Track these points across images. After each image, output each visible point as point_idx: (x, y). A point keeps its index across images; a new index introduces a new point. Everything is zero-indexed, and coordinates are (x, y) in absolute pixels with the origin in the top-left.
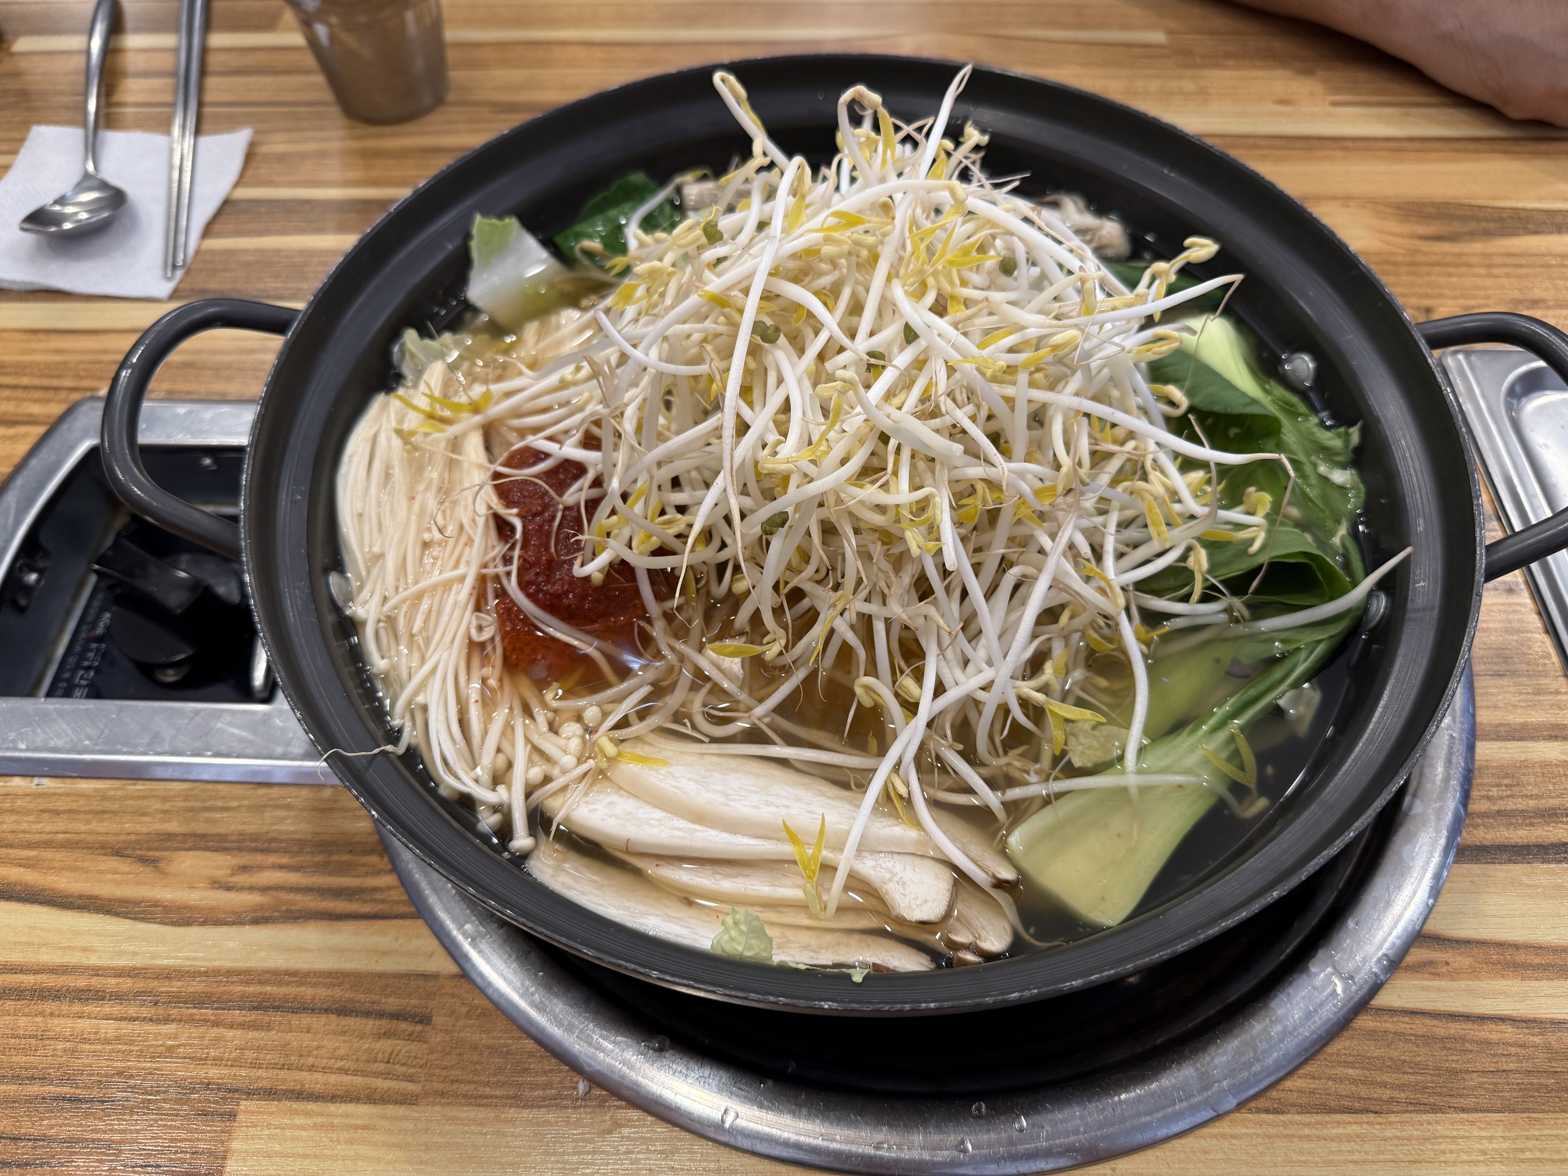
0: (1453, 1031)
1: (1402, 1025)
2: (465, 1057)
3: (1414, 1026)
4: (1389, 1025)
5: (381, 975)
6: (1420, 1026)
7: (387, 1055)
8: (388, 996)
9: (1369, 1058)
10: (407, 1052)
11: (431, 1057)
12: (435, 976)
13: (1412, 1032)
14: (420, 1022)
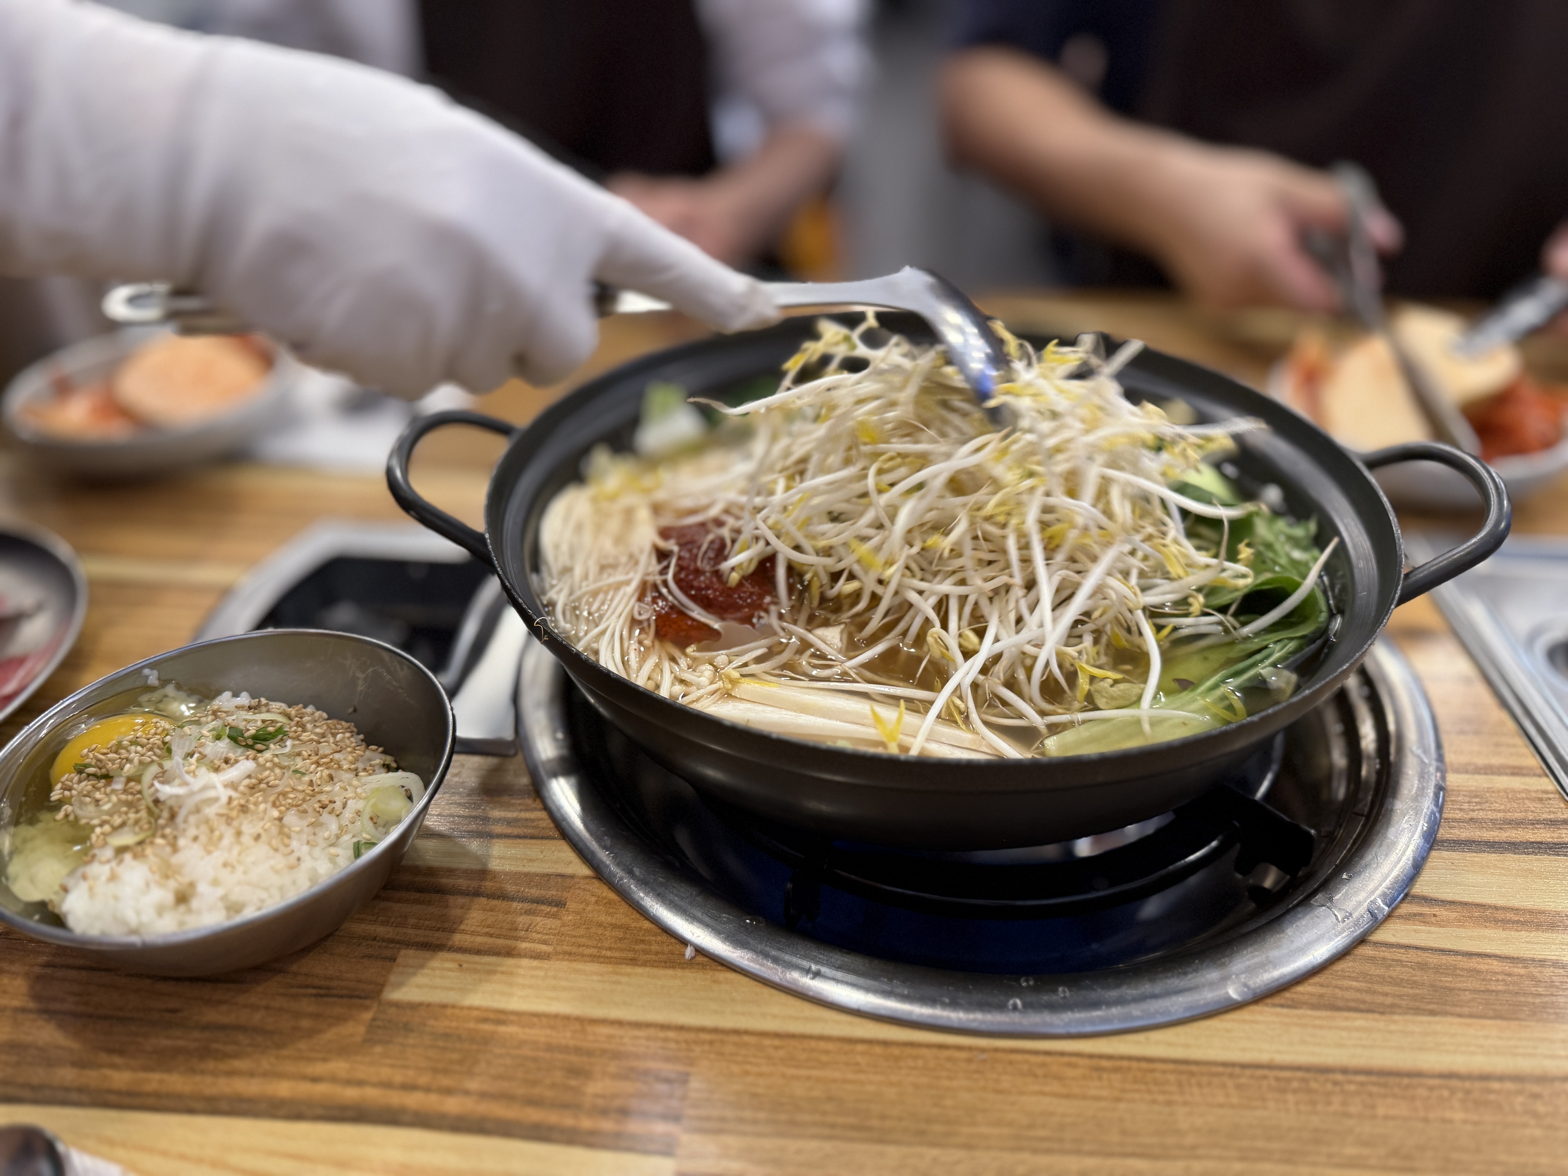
0: (1444, 962)
1: (1400, 955)
2: (592, 931)
3: (1409, 956)
4: (1387, 954)
5: (527, 874)
6: (1413, 956)
7: (526, 926)
8: (530, 888)
9: (1371, 975)
10: (543, 924)
11: (563, 929)
12: (572, 877)
13: (1407, 960)
14: (557, 905)
